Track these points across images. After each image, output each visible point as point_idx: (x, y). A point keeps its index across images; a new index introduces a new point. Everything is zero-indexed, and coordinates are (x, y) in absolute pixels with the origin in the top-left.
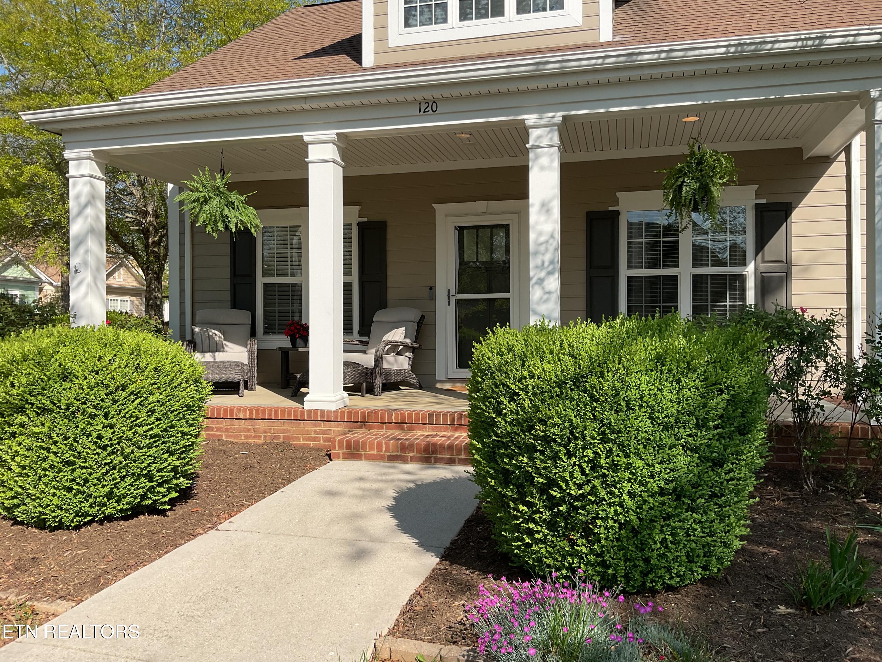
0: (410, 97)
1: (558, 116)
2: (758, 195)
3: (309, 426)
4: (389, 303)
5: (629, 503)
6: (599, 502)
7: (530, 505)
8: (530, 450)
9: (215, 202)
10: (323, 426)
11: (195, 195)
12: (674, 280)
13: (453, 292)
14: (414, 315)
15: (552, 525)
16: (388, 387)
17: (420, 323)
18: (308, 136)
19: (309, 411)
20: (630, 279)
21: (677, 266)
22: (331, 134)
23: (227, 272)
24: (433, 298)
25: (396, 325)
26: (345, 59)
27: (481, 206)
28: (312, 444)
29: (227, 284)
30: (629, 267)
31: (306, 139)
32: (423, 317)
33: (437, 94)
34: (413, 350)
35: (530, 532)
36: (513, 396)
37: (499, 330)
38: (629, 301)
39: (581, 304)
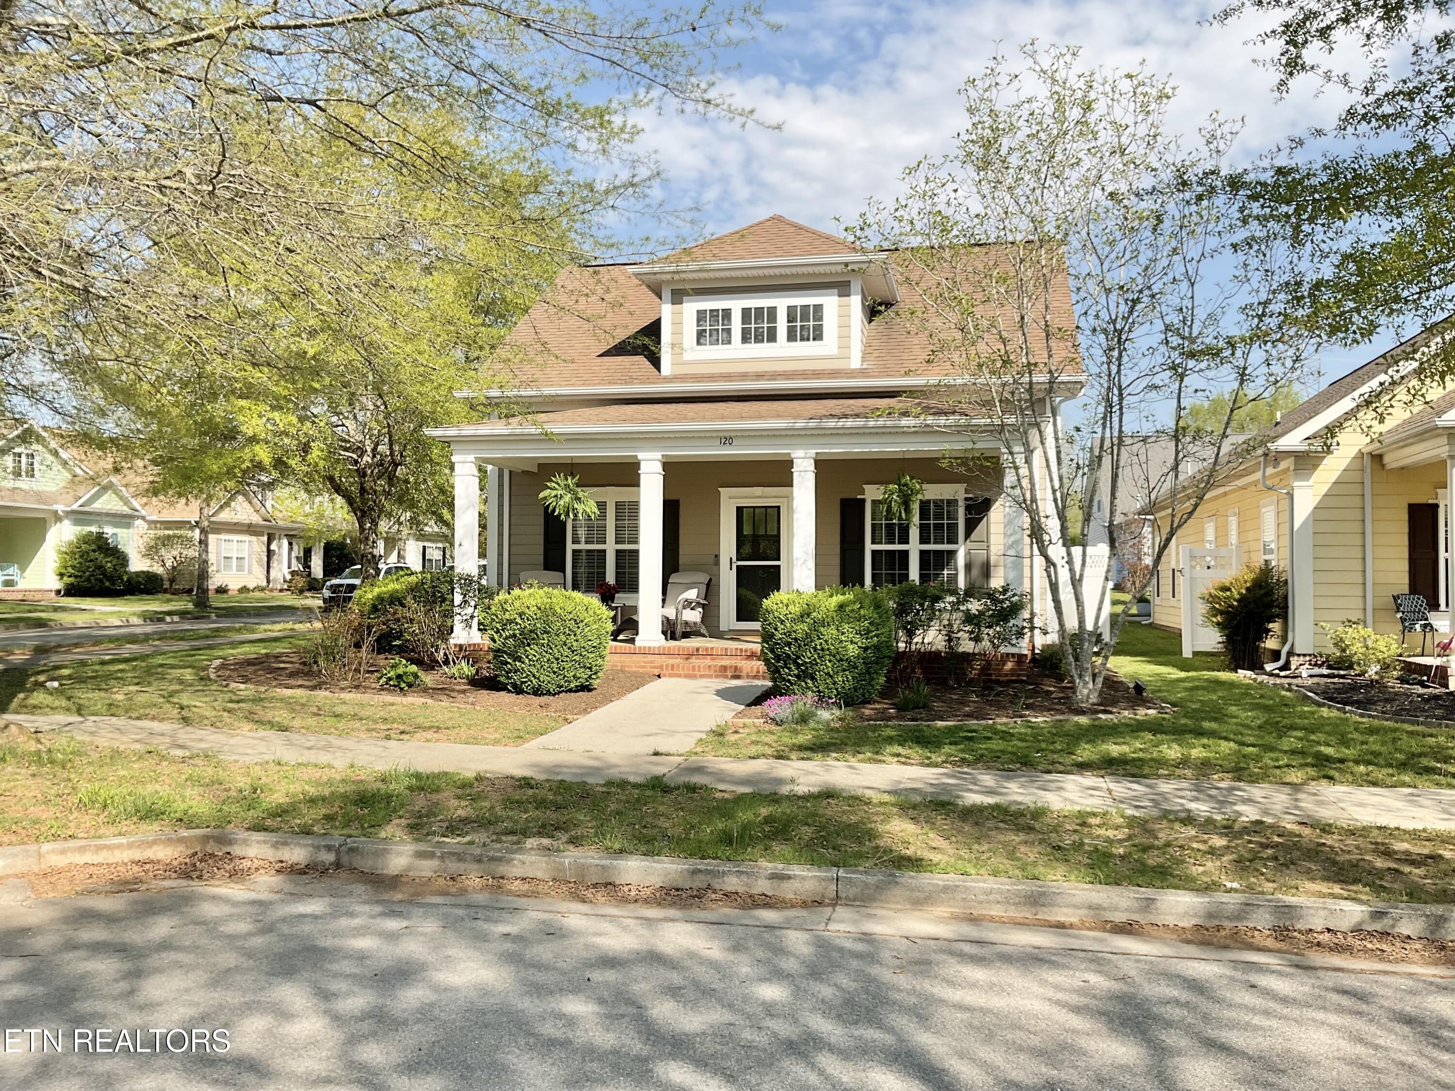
0: (714, 435)
1: (812, 452)
2: (967, 491)
3: (639, 658)
4: (681, 567)
5: (829, 664)
6: (817, 664)
7: (789, 669)
8: (789, 644)
9: (568, 498)
10: (650, 658)
11: (554, 493)
12: (905, 554)
13: (734, 559)
14: (704, 578)
15: (798, 676)
16: (686, 635)
17: (708, 585)
18: (641, 456)
19: (640, 648)
20: (874, 552)
21: (908, 543)
22: (658, 455)
23: (541, 540)
24: (717, 562)
25: (689, 586)
26: (642, 361)
27: (758, 490)
28: (641, 670)
29: (541, 550)
30: (873, 542)
31: (639, 458)
32: (710, 580)
33: (732, 434)
34: (703, 606)
35: (789, 681)
36: (782, 622)
37: (776, 593)
38: (873, 569)
39: (836, 571)
